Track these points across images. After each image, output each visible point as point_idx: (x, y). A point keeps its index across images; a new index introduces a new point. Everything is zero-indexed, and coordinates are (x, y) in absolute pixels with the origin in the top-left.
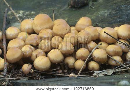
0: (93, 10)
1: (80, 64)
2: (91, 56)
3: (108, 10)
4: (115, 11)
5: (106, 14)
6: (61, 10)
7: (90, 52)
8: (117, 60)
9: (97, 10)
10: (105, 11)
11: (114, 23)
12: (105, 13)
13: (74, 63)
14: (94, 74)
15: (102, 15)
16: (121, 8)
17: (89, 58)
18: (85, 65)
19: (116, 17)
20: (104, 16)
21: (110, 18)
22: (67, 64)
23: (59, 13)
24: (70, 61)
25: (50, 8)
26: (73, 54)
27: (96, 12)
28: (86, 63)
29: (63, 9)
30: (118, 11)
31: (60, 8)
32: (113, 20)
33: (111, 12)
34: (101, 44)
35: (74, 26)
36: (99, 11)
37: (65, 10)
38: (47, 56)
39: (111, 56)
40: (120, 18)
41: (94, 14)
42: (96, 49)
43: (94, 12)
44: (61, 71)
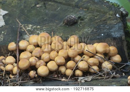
0: (81, 27)
1: (69, 72)
2: (77, 66)
3: (91, 28)
4: (96, 29)
5: (89, 32)
6: (58, 26)
7: (76, 63)
8: (95, 69)
9: (84, 27)
10: (88, 29)
11: (95, 39)
12: (89, 30)
13: (65, 71)
14: (78, 80)
15: (86, 32)
16: (100, 27)
17: (76, 68)
18: (73, 73)
19: (96, 35)
20: (88, 33)
21: (92, 35)
22: (61, 71)
23: (57, 28)
24: (63, 69)
25: (50, 24)
26: (64, 65)
27: (82, 30)
28: (73, 71)
29: (59, 25)
30: (98, 30)
31: (58, 24)
32: (94, 37)
33: (93, 30)
34: (84, 57)
35: (66, 41)
36: (85, 29)
37: (61, 26)
38: (46, 65)
39: (91, 66)
40: (98, 35)
41: (81, 31)
42: (81, 61)
43: (81, 29)
44: (56, 76)
